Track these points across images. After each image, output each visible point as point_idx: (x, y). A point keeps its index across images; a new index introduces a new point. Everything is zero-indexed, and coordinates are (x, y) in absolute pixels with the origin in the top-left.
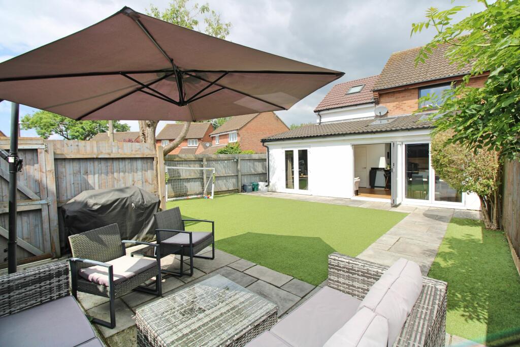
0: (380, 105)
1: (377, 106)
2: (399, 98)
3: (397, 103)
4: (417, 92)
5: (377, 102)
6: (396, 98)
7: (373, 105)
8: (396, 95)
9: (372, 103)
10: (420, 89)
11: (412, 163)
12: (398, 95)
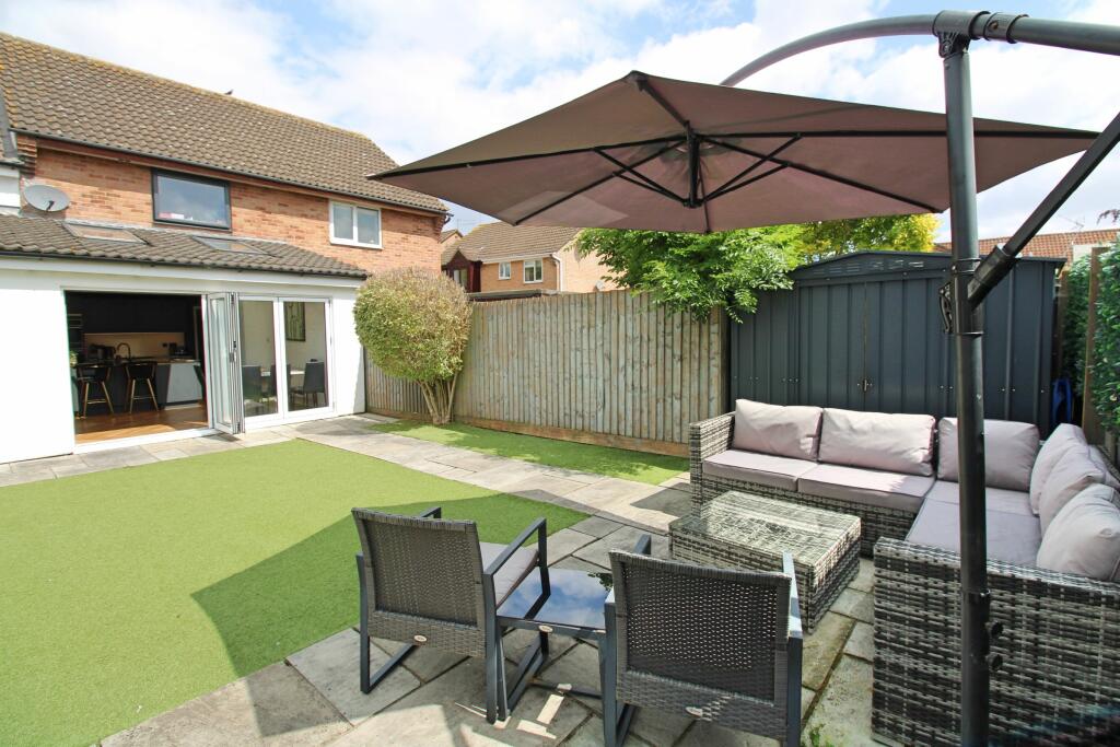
0: (38, 181)
1: (27, 183)
2: (100, 177)
3: (96, 189)
4: (149, 178)
5: (28, 171)
6: (91, 176)
7: (15, 174)
8: (89, 167)
9: (13, 166)
10: (155, 172)
11: (98, 347)
12: (97, 170)
